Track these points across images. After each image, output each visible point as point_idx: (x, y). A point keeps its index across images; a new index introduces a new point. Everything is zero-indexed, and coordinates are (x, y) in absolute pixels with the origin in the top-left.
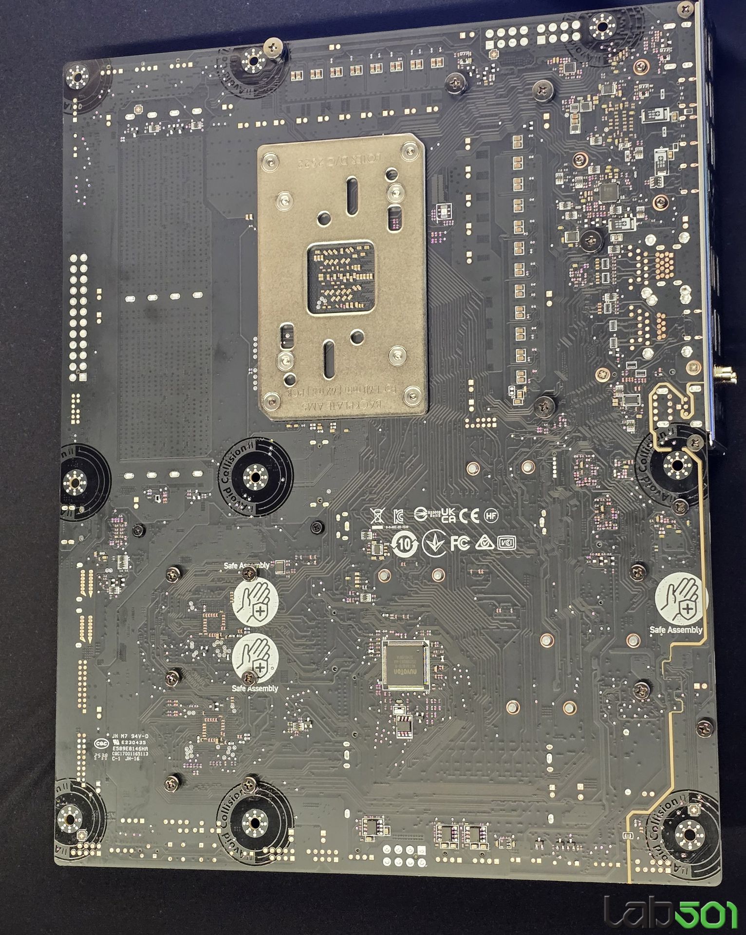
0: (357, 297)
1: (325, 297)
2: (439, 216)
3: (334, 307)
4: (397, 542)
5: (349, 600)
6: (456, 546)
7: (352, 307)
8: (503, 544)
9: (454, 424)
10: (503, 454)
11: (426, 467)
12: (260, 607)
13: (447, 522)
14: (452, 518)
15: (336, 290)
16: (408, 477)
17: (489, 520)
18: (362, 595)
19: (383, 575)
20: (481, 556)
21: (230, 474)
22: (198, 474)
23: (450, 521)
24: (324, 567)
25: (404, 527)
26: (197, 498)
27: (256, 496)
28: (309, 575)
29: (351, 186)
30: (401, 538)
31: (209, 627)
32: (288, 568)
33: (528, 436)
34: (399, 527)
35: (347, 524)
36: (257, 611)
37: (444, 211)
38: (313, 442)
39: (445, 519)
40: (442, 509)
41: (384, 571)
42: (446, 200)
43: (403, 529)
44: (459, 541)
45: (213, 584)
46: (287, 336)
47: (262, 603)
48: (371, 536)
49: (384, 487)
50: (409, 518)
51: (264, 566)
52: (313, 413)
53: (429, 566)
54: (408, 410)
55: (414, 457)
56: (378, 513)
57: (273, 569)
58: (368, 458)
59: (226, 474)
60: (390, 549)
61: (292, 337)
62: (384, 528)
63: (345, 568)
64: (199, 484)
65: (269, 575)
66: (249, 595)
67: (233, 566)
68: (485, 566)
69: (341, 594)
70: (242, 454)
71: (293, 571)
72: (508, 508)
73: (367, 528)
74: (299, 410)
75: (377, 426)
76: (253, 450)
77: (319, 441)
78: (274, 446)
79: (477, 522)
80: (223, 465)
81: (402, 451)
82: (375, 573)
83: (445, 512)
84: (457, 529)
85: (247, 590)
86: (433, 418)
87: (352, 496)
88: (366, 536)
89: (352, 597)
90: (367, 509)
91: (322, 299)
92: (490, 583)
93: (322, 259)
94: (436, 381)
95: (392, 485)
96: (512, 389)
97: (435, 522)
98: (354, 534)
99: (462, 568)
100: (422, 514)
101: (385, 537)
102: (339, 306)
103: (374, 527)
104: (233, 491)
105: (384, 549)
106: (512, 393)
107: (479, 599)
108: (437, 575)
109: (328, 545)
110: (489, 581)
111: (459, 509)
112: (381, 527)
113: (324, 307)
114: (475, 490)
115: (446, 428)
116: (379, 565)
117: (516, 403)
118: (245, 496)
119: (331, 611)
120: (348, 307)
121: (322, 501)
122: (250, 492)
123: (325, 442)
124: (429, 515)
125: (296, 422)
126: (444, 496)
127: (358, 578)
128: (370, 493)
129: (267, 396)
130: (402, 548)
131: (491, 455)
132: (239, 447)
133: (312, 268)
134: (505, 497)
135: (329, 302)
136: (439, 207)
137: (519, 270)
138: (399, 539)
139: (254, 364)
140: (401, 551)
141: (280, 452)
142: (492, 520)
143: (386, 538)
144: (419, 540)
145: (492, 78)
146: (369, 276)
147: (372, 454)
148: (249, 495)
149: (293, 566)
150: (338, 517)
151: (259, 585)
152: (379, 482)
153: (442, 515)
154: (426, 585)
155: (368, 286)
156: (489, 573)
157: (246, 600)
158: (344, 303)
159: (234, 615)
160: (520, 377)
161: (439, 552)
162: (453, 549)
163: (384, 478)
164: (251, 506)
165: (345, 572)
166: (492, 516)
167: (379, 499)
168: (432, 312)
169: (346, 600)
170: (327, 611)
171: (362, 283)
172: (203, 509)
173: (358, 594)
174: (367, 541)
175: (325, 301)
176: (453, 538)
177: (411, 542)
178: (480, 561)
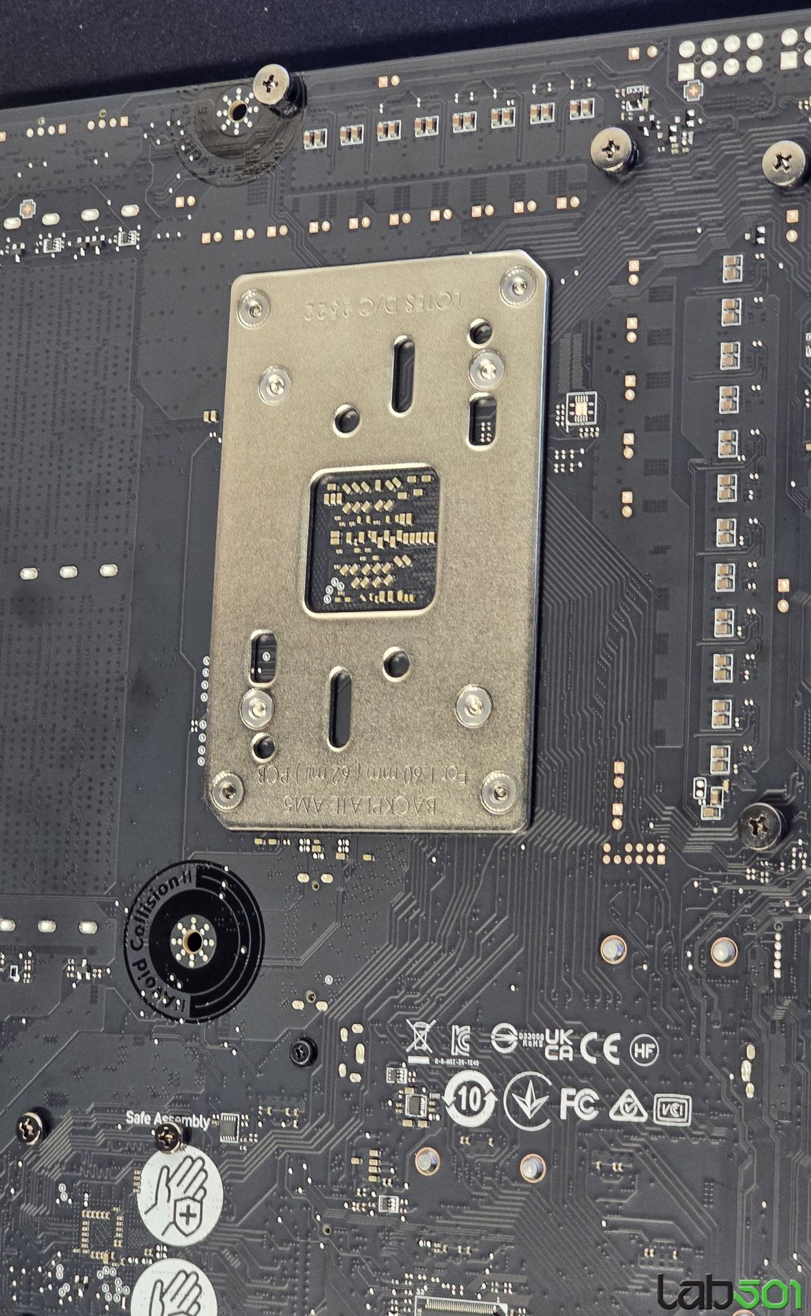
0: (403, 580)
1: (341, 578)
2: (571, 419)
3: (357, 601)
4: (456, 1094)
5: (356, 1207)
6: (570, 1111)
7: (390, 600)
8: (665, 1113)
9: (581, 855)
10: (675, 922)
11: (521, 939)
12: (188, 1208)
13: (555, 1058)
14: (567, 1051)
15: (362, 564)
16: (484, 959)
17: (640, 1059)
18: (381, 1197)
19: (426, 1160)
20: (621, 1136)
21: (147, 934)
22: (87, 928)
23: (562, 1055)
24: (313, 1133)
25: (470, 1062)
26: (83, 975)
27: (194, 980)
28: (283, 1149)
29: (403, 355)
30: (464, 1084)
31: (92, 1237)
32: (245, 1133)
33: (728, 886)
34: (461, 1062)
35: (360, 1049)
36: (182, 1215)
37: (581, 409)
38: (303, 878)
39: (552, 1052)
40: (548, 1031)
41: (426, 1152)
42: (587, 386)
43: (468, 1068)
44: (577, 1098)
45: (105, 1152)
46: (266, 657)
47: (193, 1199)
48: (404, 1074)
49: (436, 978)
50: (482, 1046)
51: (198, 1122)
52: (303, 817)
53: (516, 1147)
54: (487, 820)
55: (498, 919)
56: (421, 1031)
57: (215, 1131)
58: (407, 916)
59: (140, 931)
60: (440, 1106)
61: (273, 659)
62: (432, 1062)
63: (351, 1139)
64: (89, 948)
65: (209, 1143)
66: (168, 1180)
67: (142, 1119)
68: (625, 1157)
69: (342, 1192)
70: (171, 893)
71: (253, 1138)
72: (678, 1034)
73: (400, 1059)
74: (276, 811)
75: (428, 851)
76: (192, 886)
77: (315, 876)
78: (230, 882)
79: (616, 1061)
80: (134, 913)
81: (475, 907)
82: (410, 1154)
83: (552, 1037)
84: (574, 1073)
85: (165, 1171)
86: (539, 839)
87: (374, 992)
88: (396, 1075)
89: (361, 1200)
90: (401, 1020)
91: (335, 582)
92: (635, 1193)
93: (340, 502)
94: (549, 762)
95: (453, 972)
96: (700, 784)
97: (530, 1057)
98: (372, 1070)
99: (582, 1158)
100: (505, 1038)
101: (431, 1079)
102: (367, 598)
103: (412, 1060)
104: (151, 967)
105: (428, 1106)
106: (700, 793)
107: (612, 1226)
108: (530, 1168)
109: (322, 1089)
110: (633, 1188)
111: (580, 1032)
112: (425, 1060)
113: (338, 600)
114: (616, 994)
115: (563, 863)
116: (417, 1139)
117: (706, 814)
118: (172, 978)
119: (321, 1225)
120: (382, 600)
121: (315, 998)
122: (181, 971)
123: (327, 879)
124: (520, 1042)
125: (274, 835)
126: (553, 1003)
127: (375, 1162)
128: (409, 989)
129: (220, 779)
130: (464, 1107)
131: (650, 922)
132: (164, 879)
133: (319, 517)
134: (675, 1013)
135: (348, 588)
136: (572, 400)
137: (725, 534)
138: (459, 1088)
139: (201, 710)
140: (463, 1113)
141: (241, 894)
142: (646, 1061)
143: (434, 1084)
144: (498, 1093)
145: (688, 138)
146: (425, 538)
147: (415, 908)
148: (178, 977)
149: (253, 1128)
150: (344, 1034)
151: (189, 1162)
152: (426, 968)
153: (545, 1043)
154: (508, 1187)
155: (425, 557)
156: (634, 1172)
157: (163, 1191)
158: (376, 592)
159: (139, 1217)
160: (719, 759)
161: (536, 1121)
162: (563, 1116)
163: (436, 958)
164: (182, 1001)
165: (352, 1148)
166: (646, 1050)
167: (424, 1001)
168: (548, 616)
169: (350, 1205)
170: (313, 1225)
171: (414, 552)
172: (94, 1000)
173: (373, 1194)
174: (397, 1087)
175: (341, 587)
176: (565, 1092)
177: (483, 1095)
178: (618, 1146)
